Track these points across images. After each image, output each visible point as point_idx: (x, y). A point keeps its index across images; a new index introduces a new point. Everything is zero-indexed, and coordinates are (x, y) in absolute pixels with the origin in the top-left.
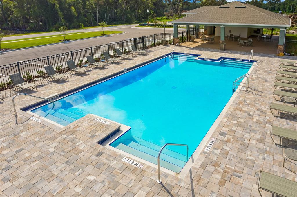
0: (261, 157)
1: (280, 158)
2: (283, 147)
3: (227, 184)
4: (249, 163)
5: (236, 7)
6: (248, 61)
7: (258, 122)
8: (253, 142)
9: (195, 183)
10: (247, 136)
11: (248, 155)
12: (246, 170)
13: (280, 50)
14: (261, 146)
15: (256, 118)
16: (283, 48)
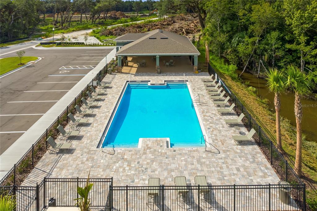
0: (227, 133)
1: (233, 131)
2: (231, 127)
3: (224, 144)
4: (225, 136)
5: (161, 38)
6: (184, 81)
7: (216, 120)
8: (221, 128)
9: (216, 147)
10: (217, 127)
11: (223, 133)
12: (226, 138)
13: (196, 69)
14: (224, 129)
15: (215, 118)
16: (197, 68)
